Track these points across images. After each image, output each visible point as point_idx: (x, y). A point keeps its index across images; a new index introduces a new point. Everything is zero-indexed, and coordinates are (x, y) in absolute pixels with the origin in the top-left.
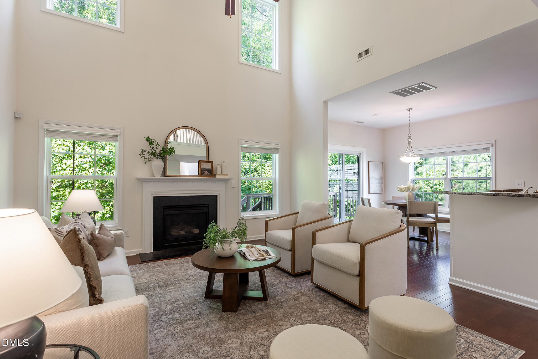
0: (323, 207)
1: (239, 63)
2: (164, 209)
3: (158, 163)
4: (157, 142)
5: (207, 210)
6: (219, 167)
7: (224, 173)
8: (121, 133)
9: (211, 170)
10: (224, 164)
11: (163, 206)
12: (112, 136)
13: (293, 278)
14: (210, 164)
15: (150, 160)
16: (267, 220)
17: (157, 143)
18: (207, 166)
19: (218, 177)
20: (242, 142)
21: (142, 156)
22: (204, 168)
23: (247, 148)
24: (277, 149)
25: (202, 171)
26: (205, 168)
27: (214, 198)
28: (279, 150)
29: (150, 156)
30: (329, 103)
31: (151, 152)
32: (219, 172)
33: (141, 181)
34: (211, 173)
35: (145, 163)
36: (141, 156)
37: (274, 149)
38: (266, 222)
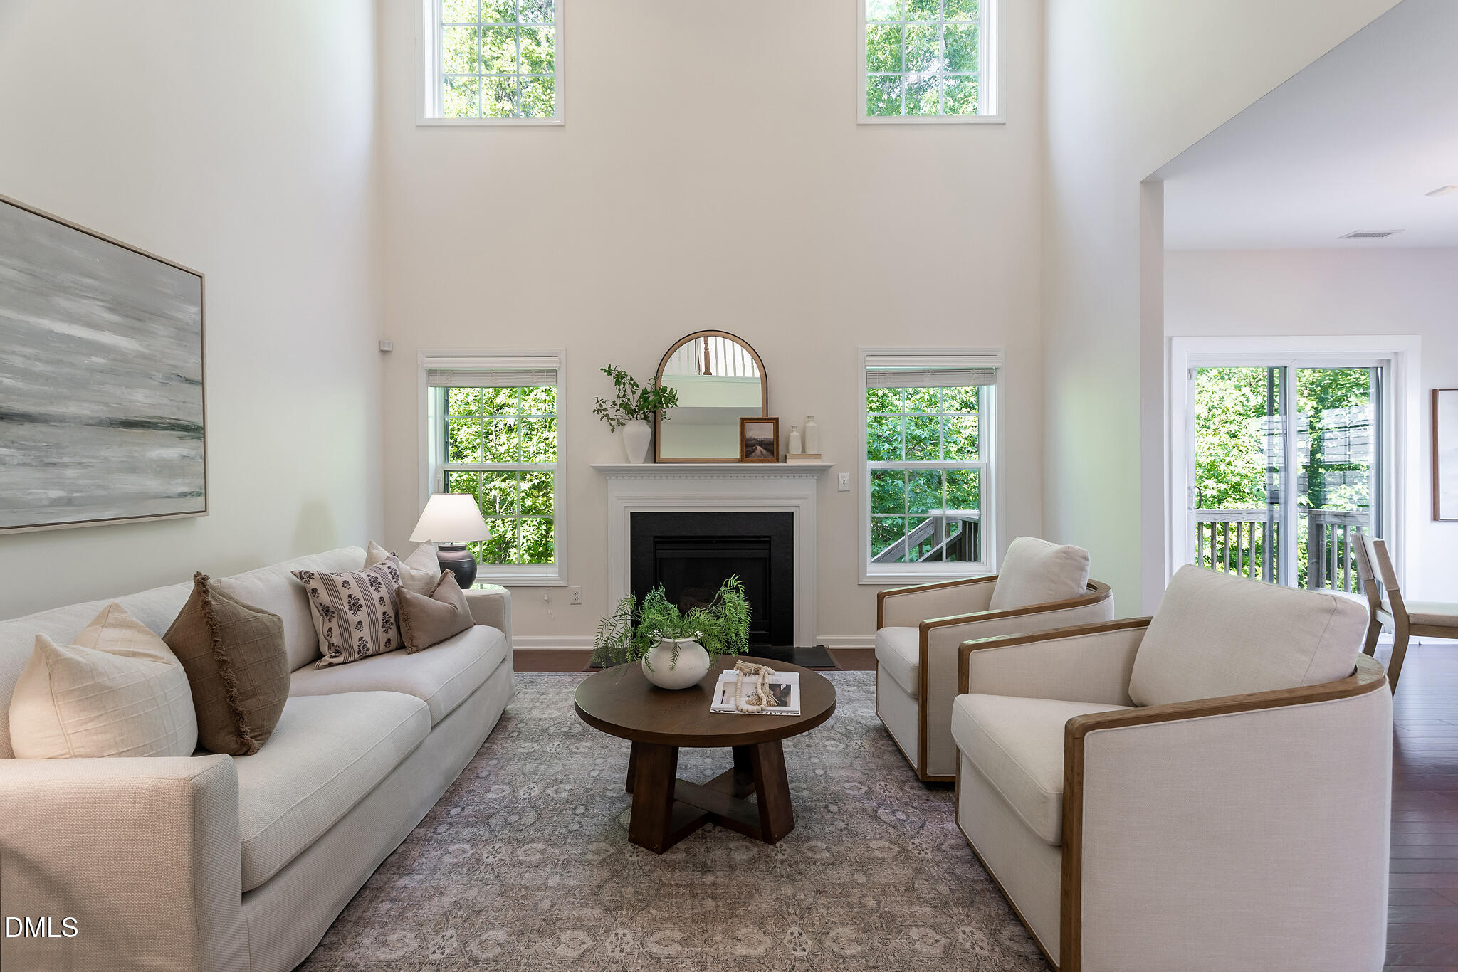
0: (1060, 561)
1: (859, 125)
2: (655, 543)
3: (638, 429)
4: (631, 377)
5: (764, 551)
6: (795, 435)
7: (809, 451)
8: (560, 363)
9: (771, 444)
10: (811, 424)
11: (655, 537)
12: (542, 371)
13: (920, 793)
14: (771, 426)
15: (623, 424)
16: (884, 591)
17: (632, 379)
18: (763, 432)
19: (791, 462)
20: (868, 358)
21: (601, 415)
22: (754, 439)
23: (883, 373)
24: (990, 371)
25: (747, 446)
26: (756, 438)
27: (785, 520)
28: (1000, 375)
29: (618, 413)
30: (1168, 186)
31: (618, 402)
32: (795, 447)
33: (605, 473)
34: (771, 452)
35: (612, 430)
36: (598, 413)
37: (980, 371)
38: (881, 598)
